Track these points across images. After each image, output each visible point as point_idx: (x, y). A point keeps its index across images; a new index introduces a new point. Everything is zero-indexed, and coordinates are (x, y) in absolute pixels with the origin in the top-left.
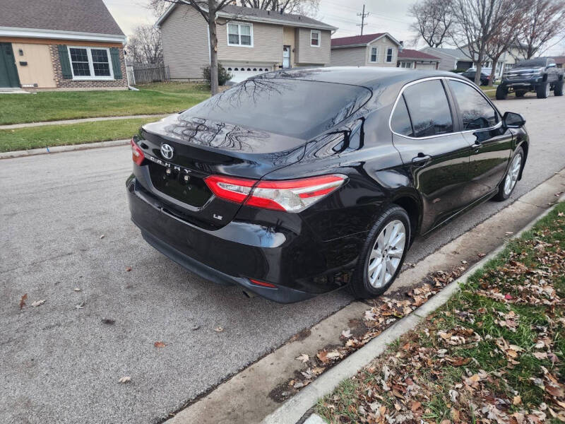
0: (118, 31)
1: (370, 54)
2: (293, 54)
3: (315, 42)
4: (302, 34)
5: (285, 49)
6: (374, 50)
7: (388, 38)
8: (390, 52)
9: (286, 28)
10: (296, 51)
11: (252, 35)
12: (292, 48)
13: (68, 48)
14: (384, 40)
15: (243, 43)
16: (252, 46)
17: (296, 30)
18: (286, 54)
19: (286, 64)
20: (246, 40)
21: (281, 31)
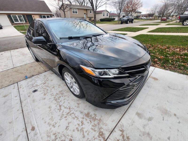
0: (51, 12)
1: (103, 15)
2: (86, 15)
3: (91, 12)
4: (88, 11)
5: (85, 14)
6: (104, 14)
7: (107, 11)
8: (107, 14)
9: (84, 9)
10: (87, 14)
11: (77, 11)
12: (86, 13)
13: (42, 15)
14: (106, 11)
15: (76, 13)
16: (78, 14)
17: (87, 10)
18: (85, 15)
19: (85, 17)
20: (76, 12)
21: (83, 10)
